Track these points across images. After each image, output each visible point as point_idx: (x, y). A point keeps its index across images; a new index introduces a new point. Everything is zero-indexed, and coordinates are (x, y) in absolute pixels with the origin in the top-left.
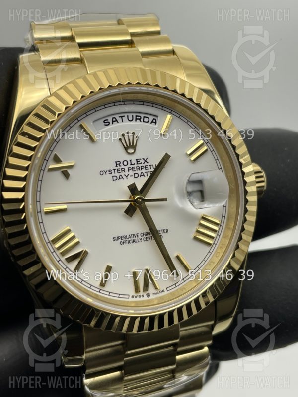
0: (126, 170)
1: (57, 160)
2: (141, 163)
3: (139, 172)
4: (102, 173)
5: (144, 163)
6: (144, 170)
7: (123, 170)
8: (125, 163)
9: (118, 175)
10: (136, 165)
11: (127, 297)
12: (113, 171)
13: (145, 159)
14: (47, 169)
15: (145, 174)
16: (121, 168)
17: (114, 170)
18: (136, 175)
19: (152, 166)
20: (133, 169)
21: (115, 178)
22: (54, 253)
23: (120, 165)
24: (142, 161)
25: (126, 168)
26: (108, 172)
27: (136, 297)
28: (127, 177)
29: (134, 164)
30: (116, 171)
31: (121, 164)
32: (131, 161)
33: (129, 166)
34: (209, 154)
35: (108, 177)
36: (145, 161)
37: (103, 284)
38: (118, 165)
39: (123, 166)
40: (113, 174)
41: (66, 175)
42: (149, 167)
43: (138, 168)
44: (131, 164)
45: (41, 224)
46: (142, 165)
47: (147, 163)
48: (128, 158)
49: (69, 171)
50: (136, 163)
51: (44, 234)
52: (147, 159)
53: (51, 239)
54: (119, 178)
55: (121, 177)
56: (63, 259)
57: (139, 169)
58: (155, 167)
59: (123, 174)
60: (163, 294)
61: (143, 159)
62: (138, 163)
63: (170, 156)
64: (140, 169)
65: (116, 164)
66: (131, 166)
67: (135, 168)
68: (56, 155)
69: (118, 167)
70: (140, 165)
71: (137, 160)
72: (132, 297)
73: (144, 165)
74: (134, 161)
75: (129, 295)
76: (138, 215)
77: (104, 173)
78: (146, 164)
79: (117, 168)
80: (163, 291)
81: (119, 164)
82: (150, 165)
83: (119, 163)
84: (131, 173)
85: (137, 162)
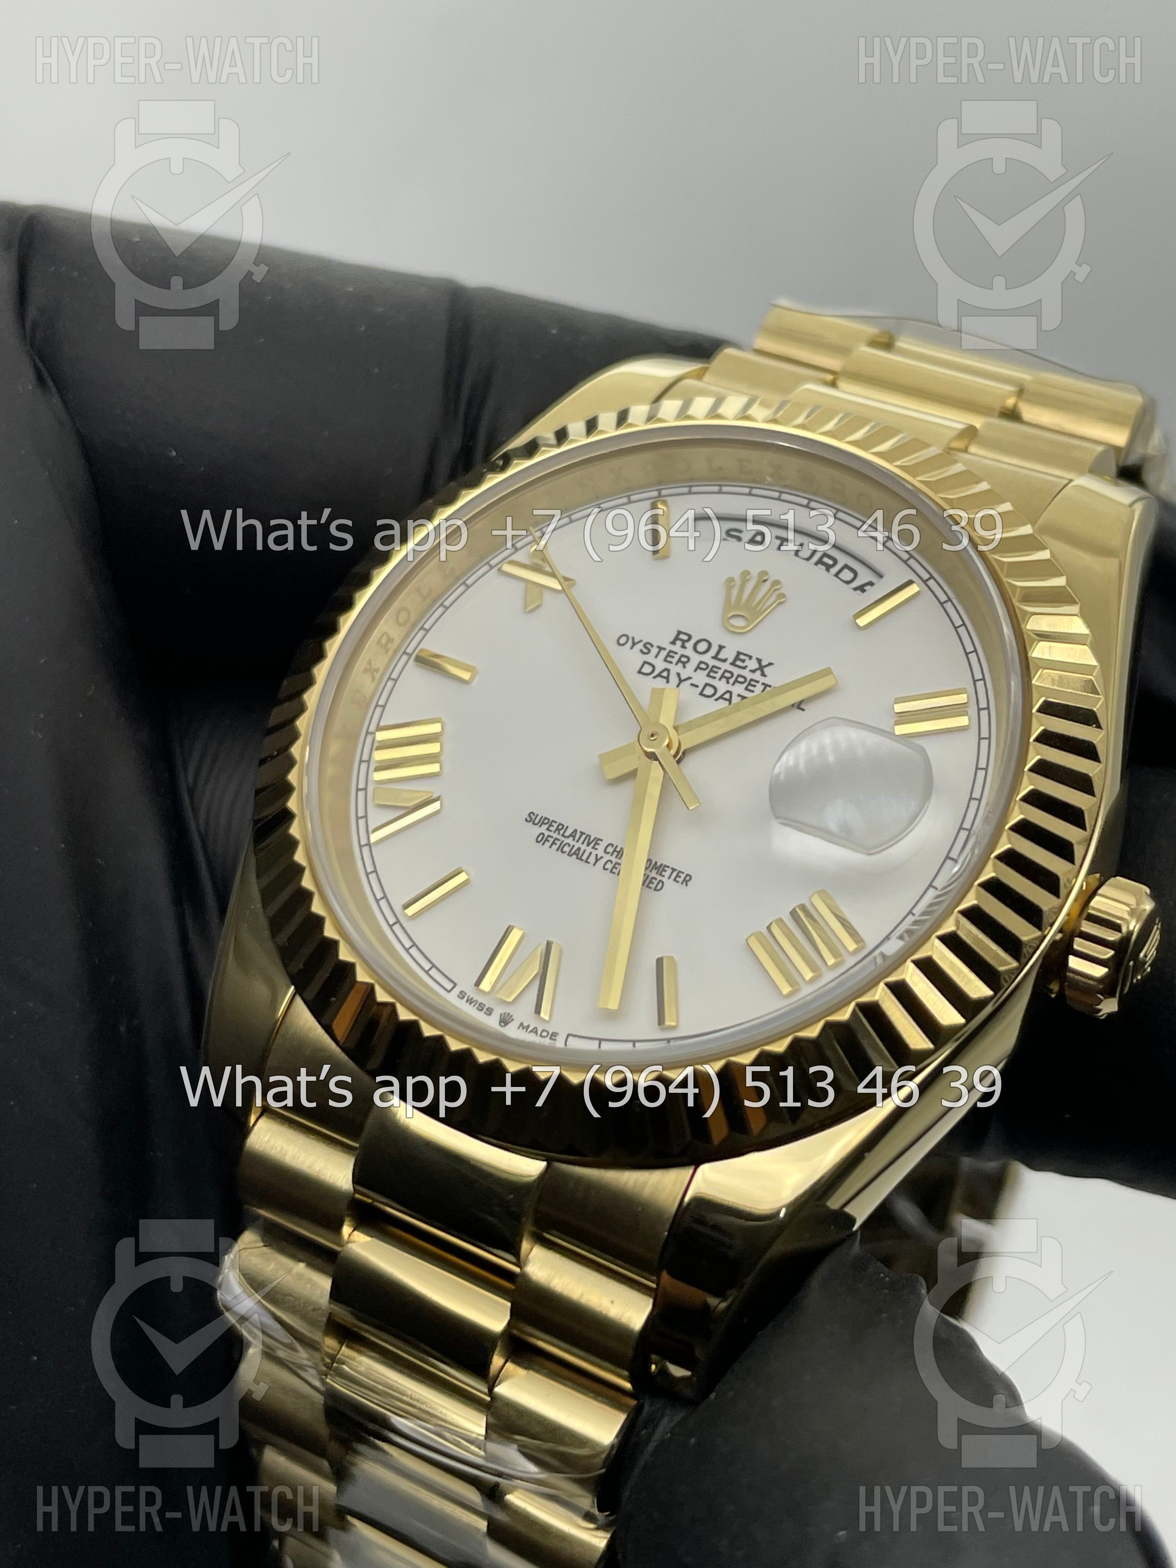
0: (692, 665)
2: (745, 668)
3: (722, 687)
4: (624, 640)
5: (753, 671)
6: (738, 689)
7: (684, 661)
8: (702, 647)
9: (660, 665)
10: (726, 666)
11: (449, 986)
12: (654, 651)
13: (764, 663)
16: (681, 651)
17: (661, 649)
18: (709, 691)
20: (712, 671)
21: (647, 669)
23: (686, 644)
24: (753, 664)
25: (695, 659)
26: (640, 646)
28: (681, 681)
29: (724, 661)
30: (663, 654)
31: (690, 645)
32: (721, 648)
33: (707, 658)
35: (634, 657)
36: (761, 668)
38: (679, 643)
39: (689, 651)
40: (650, 658)
42: (759, 688)
43: (726, 677)
44: (715, 657)
46: (745, 673)
47: (763, 675)
48: (719, 636)
50: (730, 660)
52: (770, 664)
54: (659, 675)
55: (665, 674)
57: (728, 679)
59: (675, 669)
61: (759, 661)
62: (738, 663)
64: (731, 681)
65: (677, 638)
66: (712, 662)
67: (720, 672)
69: (677, 647)
70: (736, 671)
71: (739, 653)
73: (750, 677)
74: (729, 654)
75: (456, 984)
77: (630, 643)
78: (757, 676)
79: (670, 647)
81: (684, 642)
83: (685, 638)
84: (701, 678)
85: (737, 658)
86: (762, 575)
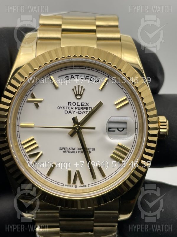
0: (74, 108)
1: (33, 96)
2: (84, 106)
3: (82, 111)
4: (59, 108)
5: (86, 106)
6: (85, 110)
7: (72, 108)
8: (74, 104)
9: (68, 111)
10: (80, 106)
11: (63, 185)
12: (66, 108)
13: (87, 103)
14: (26, 101)
15: (86, 112)
16: (71, 106)
17: (67, 107)
18: (80, 112)
19: (91, 108)
20: (78, 108)
21: (66, 112)
23: (71, 104)
24: (85, 104)
25: (74, 107)
26: (62, 108)
27: (68, 186)
28: (74, 112)
29: (80, 105)
30: (68, 108)
31: (72, 104)
32: (78, 103)
33: (76, 106)
35: (63, 111)
36: (87, 104)
37: (49, 173)
38: (69, 105)
39: (72, 106)
40: (66, 110)
41: (37, 106)
42: (89, 109)
44: (78, 105)
45: (18, 132)
46: (85, 106)
47: (88, 106)
48: (76, 101)
49: (39, 104)
50: (81, 105)
51: (19, 139)
52: (88, 103)
54: (69, 112)
55: (70, 112)
56: (27, 155)
57: (82, 109)
59: (71, 110)
60: (85, 188)
61: (86, 103)
62: (82, 105)
63: (103, 104)
64: (83, 109)
65: (69, 104)
66: (78, 106)
67: (80, 108)
68: (32, 93)
69: (70, 106)
70: (83, 107)
71: (82, 103)
72: (66, 185)
73: (86, 107)
74: (80, 104)
75: (64, 184)
77: (60, 108)
78: (87, 106)
79: (68, 106)
80: (86, 186)
81: (70, 104)
82: (90, 108)
83: (70, 103)
84: (77, 110)
85: (82, 104)
86: (79, 86)
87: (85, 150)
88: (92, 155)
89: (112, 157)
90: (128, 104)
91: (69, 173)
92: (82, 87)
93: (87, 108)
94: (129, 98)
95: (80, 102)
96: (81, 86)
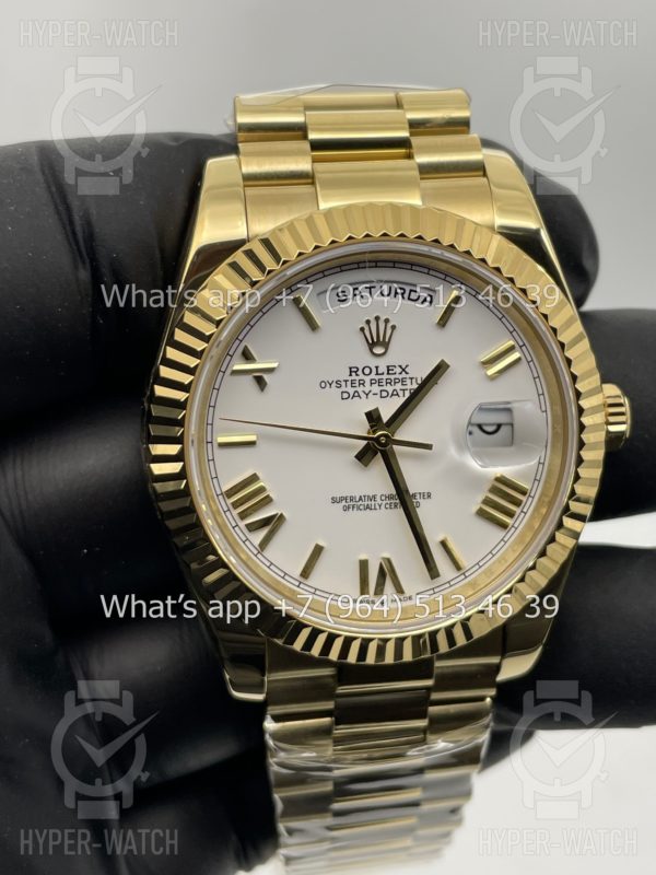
0: (367, 383)
1: (247, 356)
2: (395, 373)
3: (390, 389)
4: (324, 384)
5: (401, 373)
6: (399, 386)
7: (362, 383)
10: (385, 377)
11: (346, 600)
12: (343, 384)
13: (403, 367)
14: (229, 372)
15: (401, 393)
16: (357, 378)
19: (414, 380)
20: (379, 381)
22: (228, 513)
23: (358, 373)
24: (399, 370)
25: (367, 379)
26: (334, 384)
27: (361, 602)
28: (367, 395)
29: (383, 374)
30: (349, 383)
31: (360, 372)
32: (377, 368)
33: (373, 376)
34: (523, 366)
35: (335, 392)
36: (403, 370)
37: (306, 573)
41: (260, 382)
42: (408, 381)
43: (389, 382)
44: (377, 374)
45: (211, 463)
46: (397, 376)
47: (407, 373)
48: (373, 362)
49: (266, 377)
50: (386, 372)
51: (215, 480)
52: (407, 366)
53: (225, 489)
54: (354, 396)
55: (356, 394)
56: (242, 524)
58: (419, 382)
59: (360, 389)
60: (409, 603)
61: (400, 366)
62: (390, 372)
63: (448, 366)
64: (393, 383)
65: (351, 372)
66: (377, 377)
67: (384, 381)
68: (246, 348)
69: (354, 377)
70: (392, 377)
71: (388, 367)
72: (355, 601)
73: (400, 377)
74: (383, 369)
75: (349, 598)
76: (378, 465)
78: (404, 375)
79: (350, 378)
80: (410, 598)
81: (356, 372)
82: (411, 379)
83: (355, 370)
84: (376, 388)
85: (388, 370)
86: (377, 318)
87: (403, 498)
88: (424, 512)
89: (481, 513)
90: (519, 360)
91: (364, 565)
92: (387, 321)
93: (403, 381)
94: (521, 344)
95: (383, 364)
96: (383, 318)
